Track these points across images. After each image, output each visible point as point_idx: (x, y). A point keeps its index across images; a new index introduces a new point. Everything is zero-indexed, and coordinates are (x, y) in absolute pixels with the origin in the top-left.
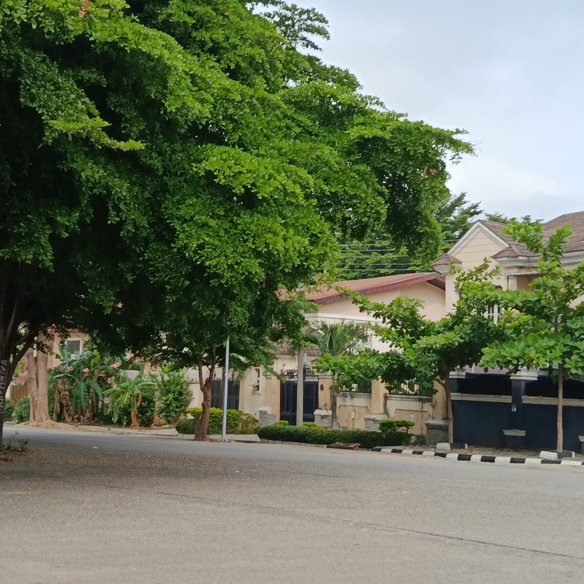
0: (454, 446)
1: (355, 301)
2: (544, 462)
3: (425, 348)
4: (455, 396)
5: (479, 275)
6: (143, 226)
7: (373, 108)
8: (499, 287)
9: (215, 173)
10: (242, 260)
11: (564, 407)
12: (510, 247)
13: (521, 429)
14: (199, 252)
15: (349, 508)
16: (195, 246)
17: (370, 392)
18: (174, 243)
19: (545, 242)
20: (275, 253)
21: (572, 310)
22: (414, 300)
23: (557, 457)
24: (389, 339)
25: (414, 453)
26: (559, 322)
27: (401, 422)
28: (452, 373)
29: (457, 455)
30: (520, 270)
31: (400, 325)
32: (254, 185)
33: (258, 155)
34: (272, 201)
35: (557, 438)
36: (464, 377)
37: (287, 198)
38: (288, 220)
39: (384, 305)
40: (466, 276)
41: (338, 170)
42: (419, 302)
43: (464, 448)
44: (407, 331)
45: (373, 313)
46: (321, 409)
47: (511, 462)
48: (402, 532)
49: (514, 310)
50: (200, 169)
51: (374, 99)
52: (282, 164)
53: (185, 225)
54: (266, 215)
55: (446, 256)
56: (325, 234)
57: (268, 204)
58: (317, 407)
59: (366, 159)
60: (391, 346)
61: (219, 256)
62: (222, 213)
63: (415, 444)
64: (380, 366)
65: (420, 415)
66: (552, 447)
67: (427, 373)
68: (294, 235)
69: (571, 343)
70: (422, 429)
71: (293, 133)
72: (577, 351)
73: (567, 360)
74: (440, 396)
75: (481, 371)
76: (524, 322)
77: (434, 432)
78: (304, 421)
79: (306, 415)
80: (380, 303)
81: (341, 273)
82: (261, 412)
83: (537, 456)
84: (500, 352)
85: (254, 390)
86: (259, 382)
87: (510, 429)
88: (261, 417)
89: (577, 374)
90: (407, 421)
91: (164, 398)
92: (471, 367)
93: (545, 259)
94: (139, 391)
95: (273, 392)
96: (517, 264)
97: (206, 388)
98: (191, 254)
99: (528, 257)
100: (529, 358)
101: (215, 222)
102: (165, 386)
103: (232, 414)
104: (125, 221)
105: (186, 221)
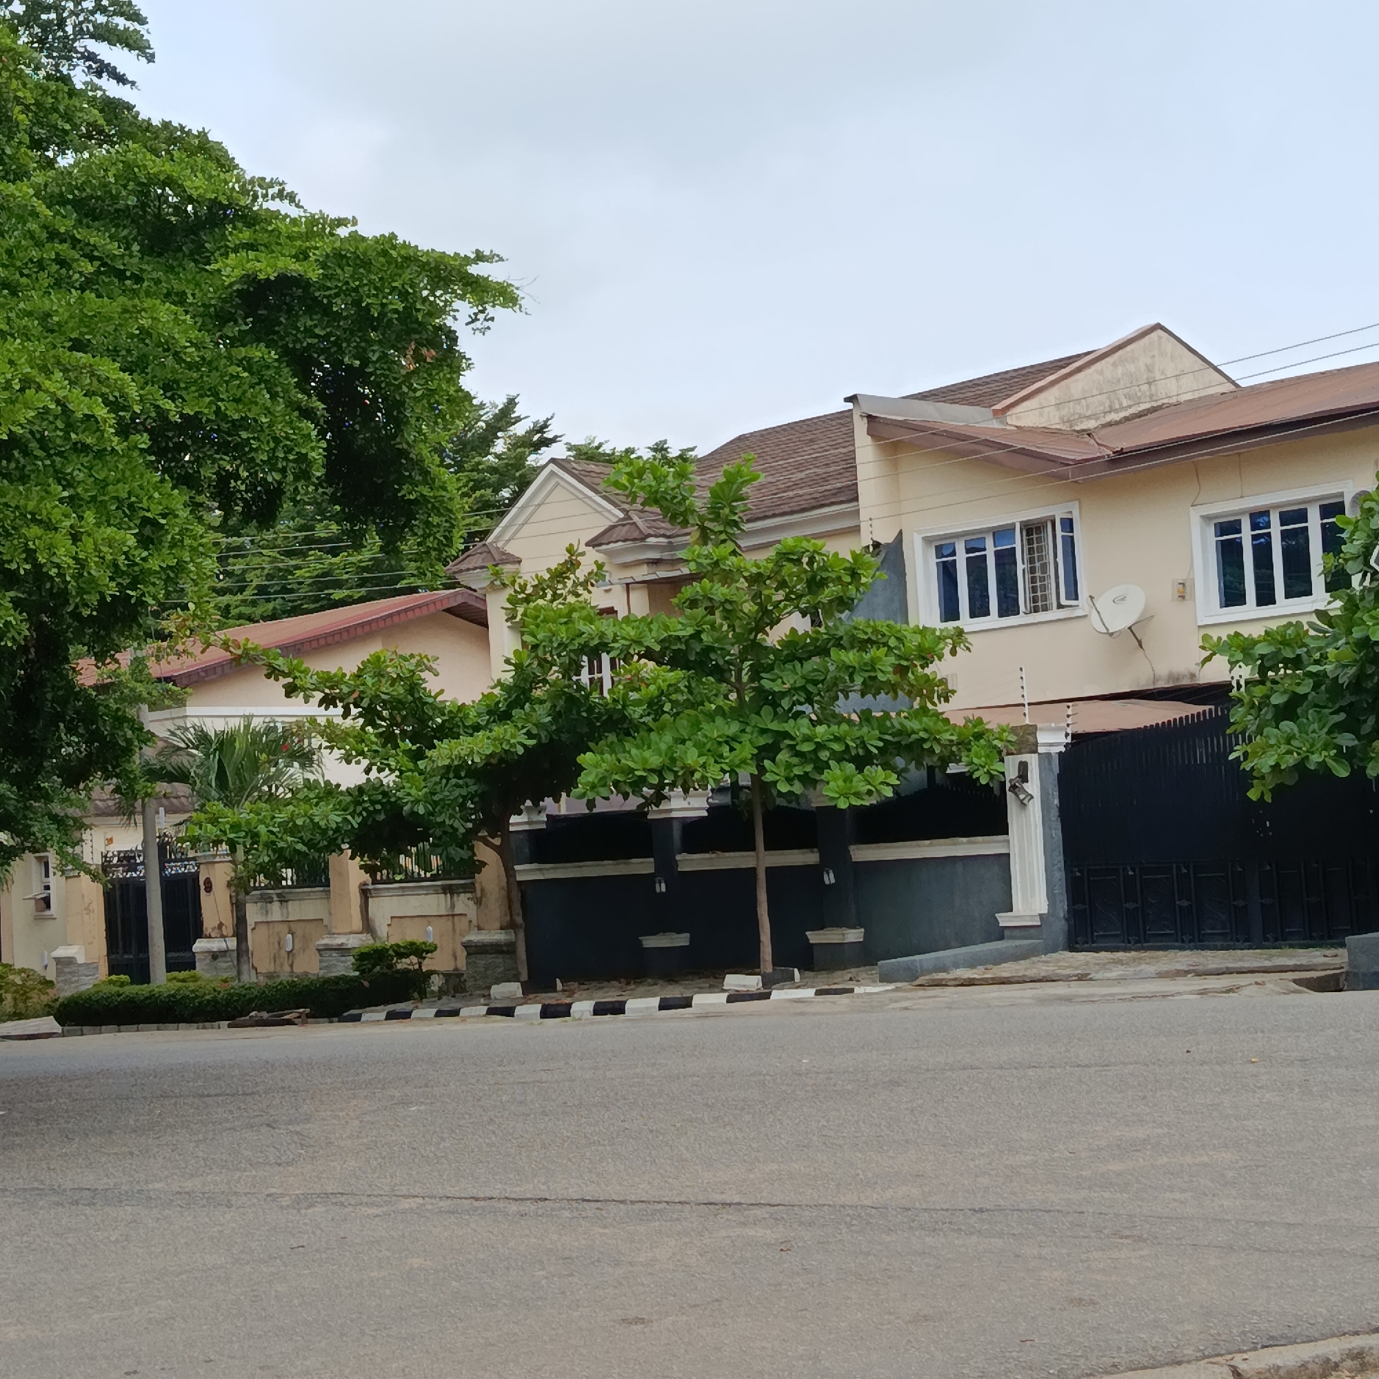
0: (529, 991)
1: (274, 673)
2: (733, 998)
3: (448, 767)
4: (527, 872)
5: (560, 586)
7: (272, 209)
8: (611, 611)
11: (769, 870)
12: (627, 517)
13: (679, 930)
15: (279, 1165)
17: (329, 886)
19: (700, 501)
20: (53, 572)
21: (773, 650)
22: (412, 656)
23: (761, 985)
24: (361, 753)
25: (439, 1014)
26: (745, 679)
27: (405, 947)
28: (514, 819)
29: (539, 1007)
30: (653, 569)
31: (383, 719)
34: (34, 445)
35: (758, 941)
36: (544, 826)
37: (73, 436)
38: (79, 490)
39: (344, 675)
40: (529, 590)
41: (198, 359)
42: (425, 660)
43: (554, 989)
44: (403, 732)
45: (319, 695)
46: (210, 937)
47: (661, 1008)
48: (405, 1204)
49: (643, 661)
51: (271, 185)
52: (52, 352)
54: (24, 479)
55: (484, 549)
56: (176, 516)
57: (26, 453)
58: (199, 933)
59: (263, 332)
60: (368, 771)
63: (441, 993)
64: (345, 820)
65: (447, 924)
66: (749, 965)
67: (457, 824)
68: (98, 525)
69: (774, 726)
70: (456, 958)
71: (77, 276)
72: (787, 742)
73: (767, 763)
74: (491, 876)
75: (581, 809)
76: (670, 685)
77: (482, 961)
78: (169, 969)
79: (170, 955)
80: (333, 671)
81: (237, 607)
82: (58, 961)
83: (717, 987)
84: (619, 761)
85: (37, 911)
86: (47, 888)
87: (653, 932)
88: (59, 973)
89: (790, 792)
90: (417, 942)
92: (557, 800)
93: (706, 540)
95: (87, 909)
96: (645, 555)
99: (670, 537)
100: (684, 767)
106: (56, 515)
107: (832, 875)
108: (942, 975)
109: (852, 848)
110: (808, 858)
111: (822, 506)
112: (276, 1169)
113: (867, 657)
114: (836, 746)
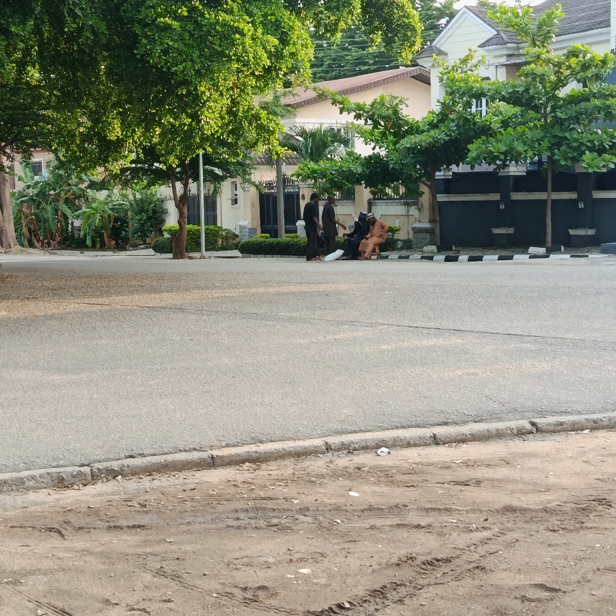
0: (440, 250)
1: (334, 102)
2: (532, 257)
3: (409, 148)
4: (441, 198)
5: (465, 66)
6: (102, 32)
8: (488, 78)
10: (209, 64)
11: (553, 201)
12: (499, 34)
13: (510, 226)
14: (163, 57)
16: (159, 51)
17: (354, 199)
18: (137, 49)
19: (533, 27)
21: (562, 99)
22: (398, 97)
23: (545, 252)
24: (372, 140)
25: (400, 258)
26: (548, 112)
28: (437, 173)
29: (443, 257)
30: (509, 58)
31: (381, 125)
35: (546, 233)
36: (451, 177)
38: (255, 18)
39: (366, 105)
40: (450, 68)
42: (403, 100)
43: (451, 249)
44: (390, 132)
45: (354, 114)
47: (499, 259)
49: (502, 102)
53: (146, 30)
55: (431, 48)
58: (299, 218)
60: (374, 149)
61: (185, 61)
62: (186, 14)
63: (402, 249)
64: (363, 171)
65: (406, 219)
66: (540, 243)
67: (412, 174)
68: (263, 34)
69: (560, 134)
70: (408, 233)
72: (566, 142)
73: (556, 151)
74: (425, 199)
75: (468, 170)
76: (512, 114)
77: (420, 236)
78: (286, 233)
79: (288, 226)
80: (361, 103)
81: (319, 73)
82: (241, 227)
83: (525, 252)
84: (487, 148)
85: (233, 204)
86: (236, 195)
87: (498, 227)
88: (241, 232)
89: (565, 165)
90: (392, 226)
91: (137, 217)
92: (458, 166)
93: (535, 45)
94: (110, 212)
95: (253, 205)
96: (505, 52)
97: (181, 205)
98: (156, 60)
99: (518, 43)
100: (517, 152)
101: (178, 24)
102: (138, 205)
103: (211, 231)
104: (83, 27)
105: (146, 25)
106: (246, 28)
107: (582, 204)
109: (593, 192)
110: (573, 196)
111: (592, 29)
112: (330, 311)
113: (608, 102)
114: (589, 144)
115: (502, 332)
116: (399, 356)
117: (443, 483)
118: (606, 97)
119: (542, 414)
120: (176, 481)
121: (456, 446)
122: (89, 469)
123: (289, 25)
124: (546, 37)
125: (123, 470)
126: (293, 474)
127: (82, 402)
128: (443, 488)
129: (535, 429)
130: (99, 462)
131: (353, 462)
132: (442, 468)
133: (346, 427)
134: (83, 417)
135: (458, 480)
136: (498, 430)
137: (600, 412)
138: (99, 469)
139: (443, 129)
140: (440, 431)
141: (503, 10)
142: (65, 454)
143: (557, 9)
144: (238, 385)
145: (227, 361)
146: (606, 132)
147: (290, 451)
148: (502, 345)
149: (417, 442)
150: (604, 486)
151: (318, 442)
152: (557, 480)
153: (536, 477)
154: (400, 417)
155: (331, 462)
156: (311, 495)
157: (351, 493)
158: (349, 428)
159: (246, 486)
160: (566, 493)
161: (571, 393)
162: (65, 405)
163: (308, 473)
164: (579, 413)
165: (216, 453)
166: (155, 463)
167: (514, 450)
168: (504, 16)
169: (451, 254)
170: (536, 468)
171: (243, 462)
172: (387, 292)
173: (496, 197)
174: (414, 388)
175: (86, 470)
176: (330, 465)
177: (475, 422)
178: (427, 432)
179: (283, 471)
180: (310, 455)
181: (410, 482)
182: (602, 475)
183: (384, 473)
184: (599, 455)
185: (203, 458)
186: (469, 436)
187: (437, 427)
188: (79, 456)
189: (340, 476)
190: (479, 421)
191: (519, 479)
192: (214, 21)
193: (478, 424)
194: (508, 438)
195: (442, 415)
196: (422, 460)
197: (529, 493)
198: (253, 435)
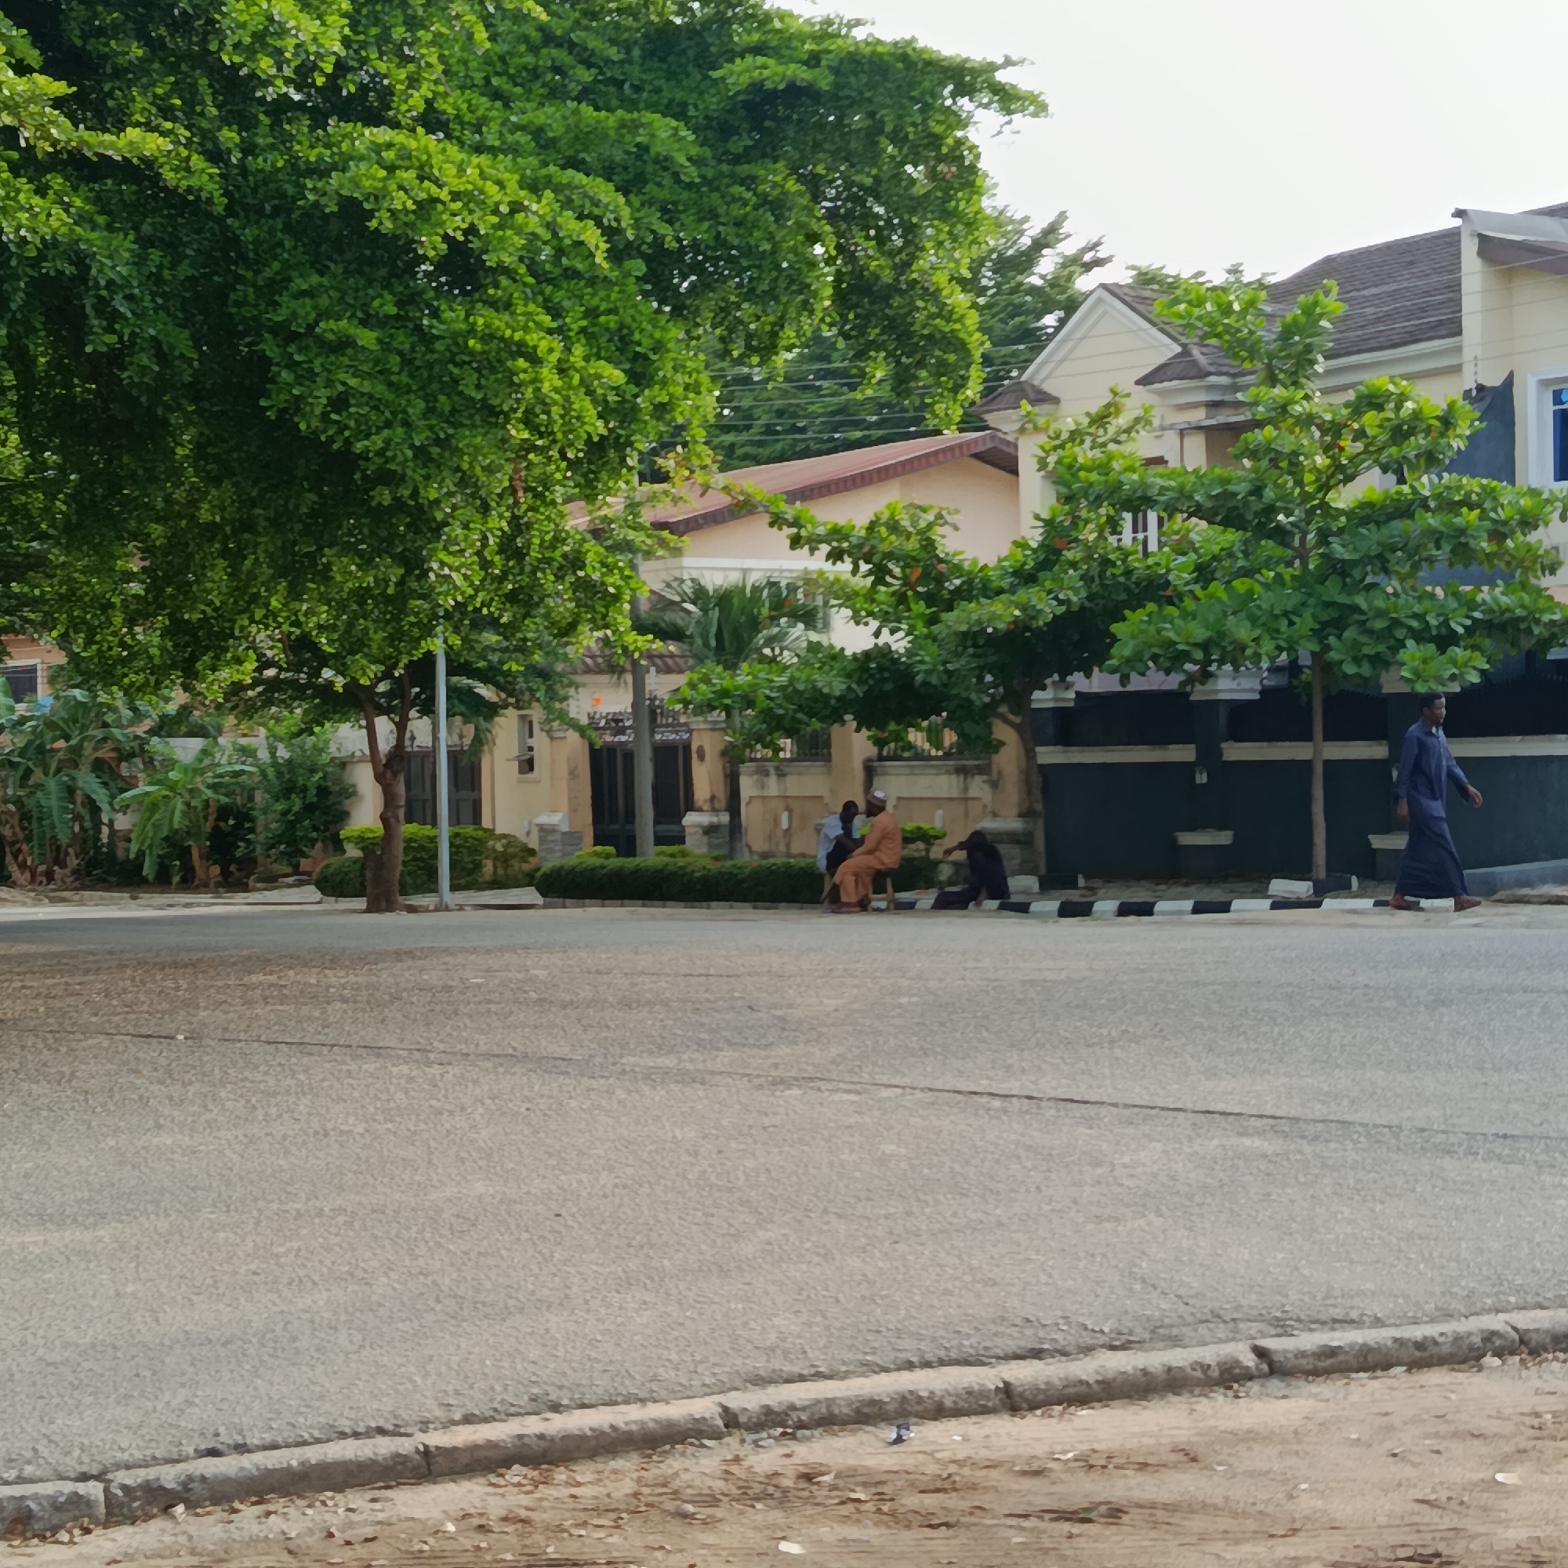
0: (1048, 885)
1: (777, 521)
2: (1277, 905)
3: (965, 635)
4: (1049, 755)
5: (1101, 432)
6: (182, 355)
8: (1160, 461)
9: (367, 206)
10: (451, 431)
11: (1328, 764)
12: (1186, 352)
13: (1222, 828)
14: (334, 416)
15: (758, 1047)
16: (324, 401)
17: (828, 758)
18: (269, 397)
19: (1267, 335)
21: (1344, 512)
22: (931, 508)
23: (1311, 891)
24: (870, 614)
26: (1311, 544)
27: (912, 832)
28: (1037, 695)
29: (1054, 905)
30: (1212, 411)
31: (896, 578)
32: (472, 230)
33: (479, 149)
34: (522, 270)
35: (1310, 844)
36: (1071, 704)
37: (564, 261)
38: (568, 320)
39: (854, 527)
40: (1065, 436)
41: (697, 179)
42: (945, 514)
44: (916, 593)
45: (825, 548)
46: (700, 810)
47: (1198, 909)
49: (1194, 520)
50: (324, 194)
53: (292, 348)
54: (508, 306)
55: (1020, 386)
57: (514, 279)
58: (690, 806)
60: (877, 634)
61: (388, 425)
62: (393, 310)
64: (849, 688)
65: (958, 809)
66: (1299, 869)
67: (973, 696)
68: (586, 359)
69: (1343, 599)
71: (573, 85)
72: (1357, 617)
73: (1332, 640)
74: (1009, 758)
75: (1113, 685)
76: (1222, 550)
78: (657, 843)
79: (661, 827)
80: (842, 522)
81: (742, 446)
82: (542, 828)
83: (1261, 892)
84: (1159, 632)
85: (521, 772)
86: (531, 749)
87: (1192, 828)
88: (542, 841)
89: (1357, 675)
90: (925, 826)
91: (279, 807)
92: (1088, 675)
93: (1272, 380)
94: (209, 793)
95: (573, 774)
96: (1203, 397)
97: (389, 775)
98: (315, 423)
99: (1234, 376)
100: (1234, 642)
101: (374, 335)
102: (280, 774)
103: (466, 839)
104: (133, 343)
105: (294, 337)
106: (543, 346)
108: (1526, 891)
110: (1377, 751)
111: (1417, 341)
112: (755, 1051)
113: (1457, 520)
114: (1415, 624)
115: (1189, 1106)
116: (926, 1171)
117: (1026, 1516)
118: (1453, 507)
119: (1282, 1326)
120: (328, 1516)
121: (1062, 1414)
122: (100, 1486)
123: (651, 337)
124: (1304, 360)
125: (189, 1490)
126: (636, 1495)
127: (95, 1304)
128: (1022, 1529)
129: (1265, 1367)
130: (128, 1467)
131: (795, 1460)
132: (1024, 1473)
133: (777, 1366)
134: (93, 1346)
135: (1063, 1505)
136: (1170, 1369)
137: (1432, 1321)
138: (124, 1488)
139: (1048, 585)
140: (1022, 1373)
141: (1193, 296)
142: (40, 1448)
143: (1327, 293)
144: (504, 1252)
145: (479, 1187)
146: (1456, 595)
147: (630, 1433)
148: (1190, 1139)
149: (962, 1404)
150: (1437, 1520)
151: (704, 1407)
152: (1319, 1504)
153: (1264, 1496)
154: (920, 1338)
155: (737, 1460)
156: (681, 1551)
157: (784, 1546)
158: (788, 1368)
159: (510, 1529)
160: (1339, 1539)
161: (1359, 1269)
162: (48, 1313)
163: (675, 1492)
164: (1378, 1322)
165: (436, 1439)
166: (274, 1470)
167: (1212, 1423)
168: (1196, 312)
169: (1074, 896)
170: (1267, 1473)
171: (508, 1463)
172: (904, 1000)
173: (1184, 753)
174: (959, 1257)
175: (94, 1490)
176: (734, 1469)
177: (1113, 1348)
178: (987, 1377)
179: (611, 1487)
180: (682, 1442)
181: (941, 1513)
182: (1434, 1491)
183: (874, 1490)
184: (1426, 1436)
185: (399, 1455)
186: (1096, 1387)
187: (1014, 1364)
188: (77, 1453)
189: (758, 1499)
190: (1123, 1347)
191: (1219, 1501)
192: (463, 326)
193: (1121, 1354)
194: (1197, 1391)
195: (1029, 1332)
196: (972, 1453)
197: (1246, 1540)
198: (536, 1391)
